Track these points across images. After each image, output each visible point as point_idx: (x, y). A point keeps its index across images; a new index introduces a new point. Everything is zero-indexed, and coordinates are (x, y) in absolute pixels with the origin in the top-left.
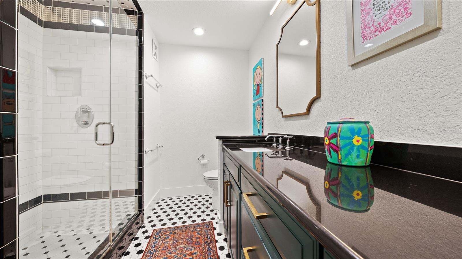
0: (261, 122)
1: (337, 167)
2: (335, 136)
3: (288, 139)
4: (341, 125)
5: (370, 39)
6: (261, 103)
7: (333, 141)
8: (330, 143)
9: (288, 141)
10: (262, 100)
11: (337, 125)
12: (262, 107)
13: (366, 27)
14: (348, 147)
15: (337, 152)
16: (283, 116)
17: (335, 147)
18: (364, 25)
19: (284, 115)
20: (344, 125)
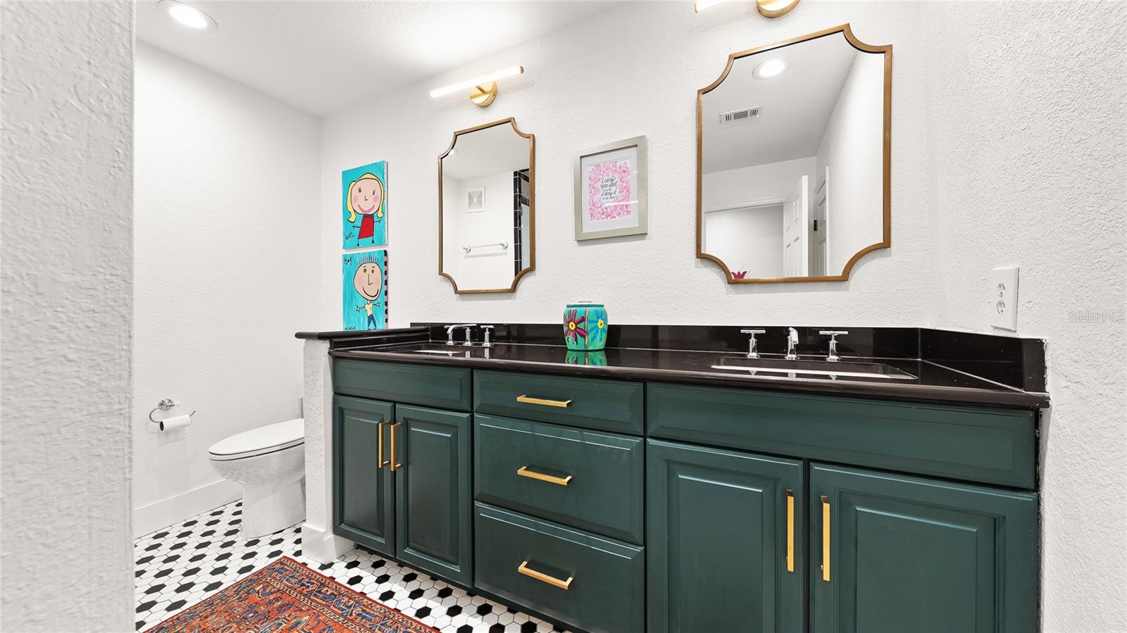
0: (382, 299)
1: (583, 353)
2: (583, 320)
3: (487, 329)
4: (587, 308)
5: (598, 219)
6: (382, 259)
7: (581, 326)
8: (576, 327)
9: (487, 334)
10: (385, 252)
11: (584, 308)
12: (384, 269)
13: (594, 205)
14: (595, 331)
15: (584, 337)
16: (456, 291)
17: (583, 333)
18: (593, 202)
19: (459, 289)
20: (590, 308)
